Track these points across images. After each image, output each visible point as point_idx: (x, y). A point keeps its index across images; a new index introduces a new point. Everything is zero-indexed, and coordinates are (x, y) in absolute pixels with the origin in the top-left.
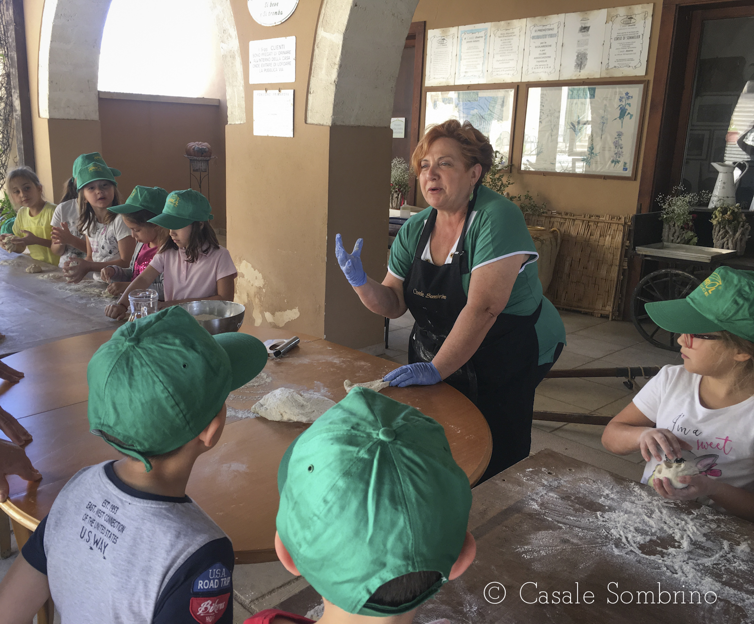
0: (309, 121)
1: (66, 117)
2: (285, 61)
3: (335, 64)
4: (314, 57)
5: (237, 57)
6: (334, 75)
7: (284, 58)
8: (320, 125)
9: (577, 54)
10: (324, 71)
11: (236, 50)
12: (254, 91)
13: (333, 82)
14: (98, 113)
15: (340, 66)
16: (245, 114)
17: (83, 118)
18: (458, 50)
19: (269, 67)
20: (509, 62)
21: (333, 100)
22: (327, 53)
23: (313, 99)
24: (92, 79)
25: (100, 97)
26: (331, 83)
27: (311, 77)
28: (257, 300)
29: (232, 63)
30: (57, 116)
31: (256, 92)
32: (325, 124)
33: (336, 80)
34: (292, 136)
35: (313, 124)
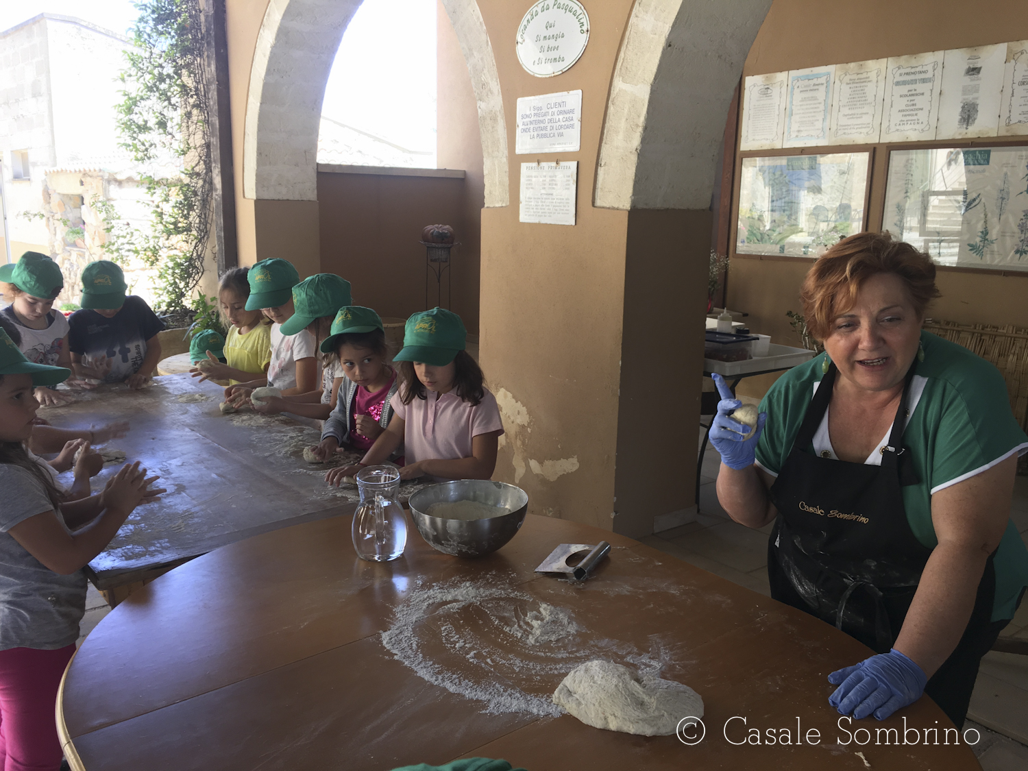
0: (599, 203)
1: (276, 197)
2: (567, 123)
3: (637, 126)
4: (608, 117)
5: (499, 119)
6: (636, 141)
7: (564, 120)
8: (614, 208)
9: (962, 105)
10: (621, 136)
11: (498, 110)
12: (522, 164)
13: (634, 151)
14: (316, 191)
15: (645, 129)
16: (508, 194)
17: (297, 197)
18: (788, 103)
19: (544, 132)
20: (862, 117)
21: (634, 174)
22: (626, 111)
23: (604, 174)
24: (310, 149)
25: (319, 171)
26: (631, 152)
27: (603, 144)
28: (519, 443)
29: (493, 127)
30: (266, 196)
31: (524, 166)
32: (621, 207)
33: (639, 148)
34: (574, 224)
35: (603, 208)
